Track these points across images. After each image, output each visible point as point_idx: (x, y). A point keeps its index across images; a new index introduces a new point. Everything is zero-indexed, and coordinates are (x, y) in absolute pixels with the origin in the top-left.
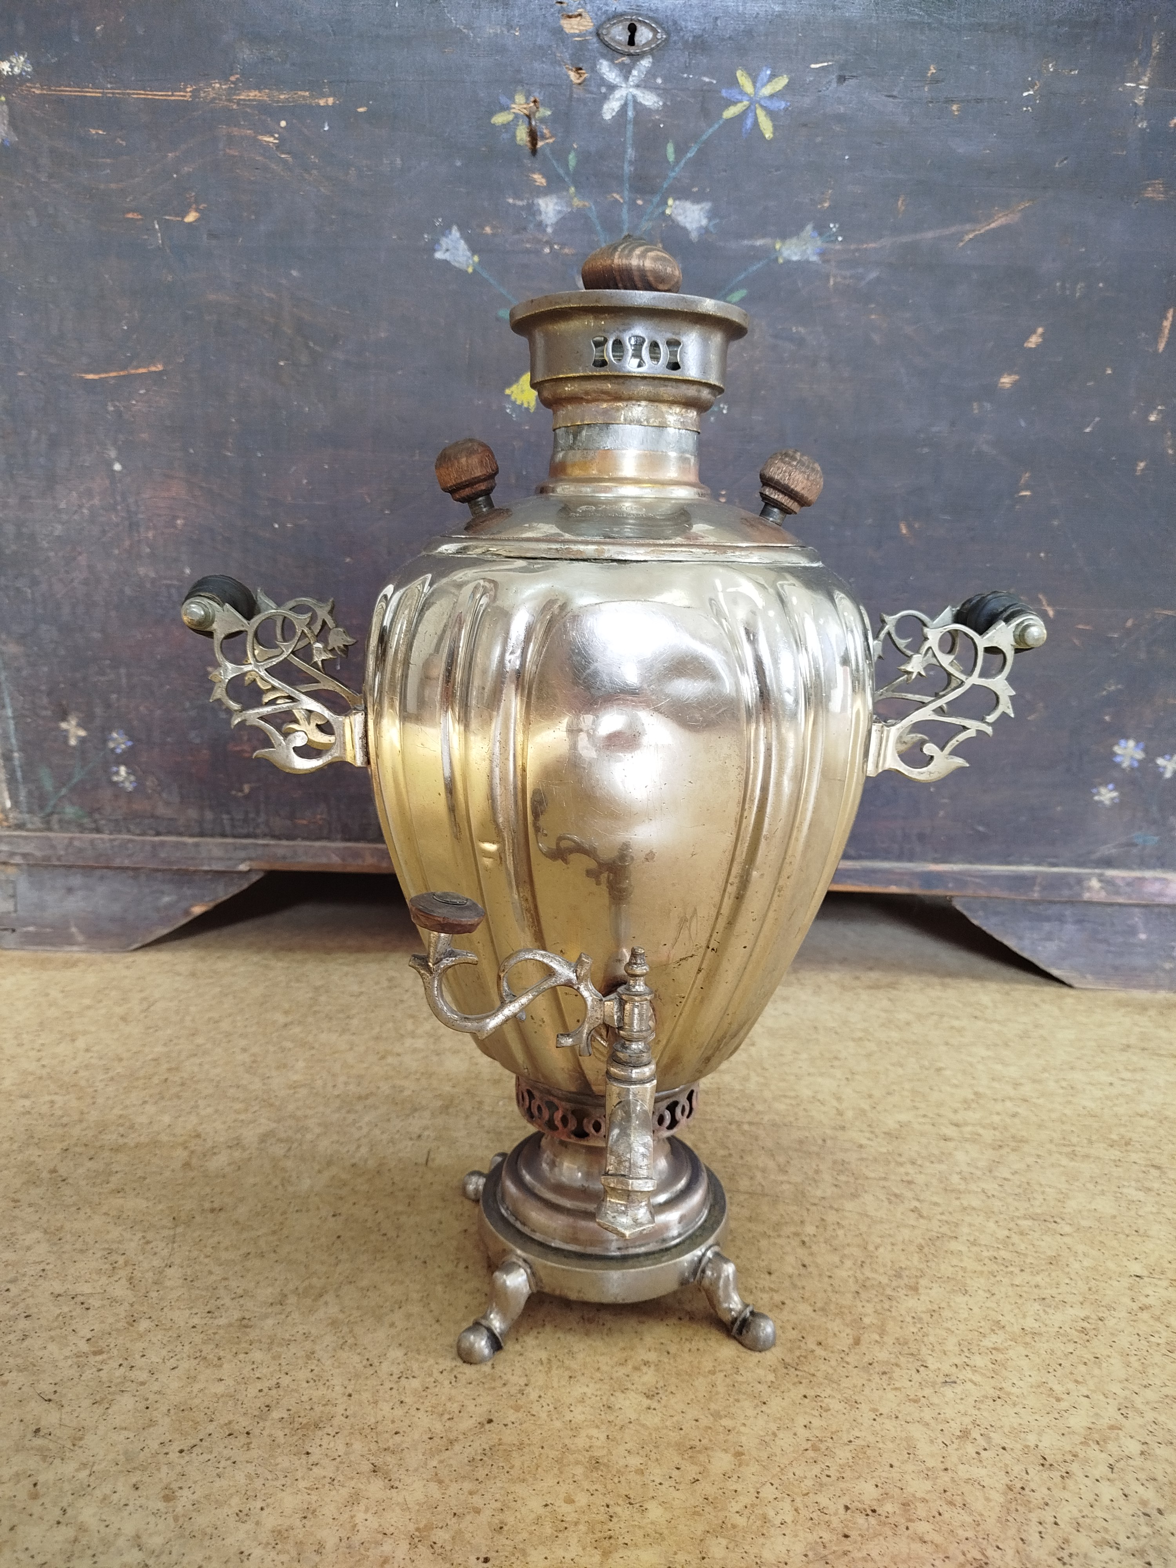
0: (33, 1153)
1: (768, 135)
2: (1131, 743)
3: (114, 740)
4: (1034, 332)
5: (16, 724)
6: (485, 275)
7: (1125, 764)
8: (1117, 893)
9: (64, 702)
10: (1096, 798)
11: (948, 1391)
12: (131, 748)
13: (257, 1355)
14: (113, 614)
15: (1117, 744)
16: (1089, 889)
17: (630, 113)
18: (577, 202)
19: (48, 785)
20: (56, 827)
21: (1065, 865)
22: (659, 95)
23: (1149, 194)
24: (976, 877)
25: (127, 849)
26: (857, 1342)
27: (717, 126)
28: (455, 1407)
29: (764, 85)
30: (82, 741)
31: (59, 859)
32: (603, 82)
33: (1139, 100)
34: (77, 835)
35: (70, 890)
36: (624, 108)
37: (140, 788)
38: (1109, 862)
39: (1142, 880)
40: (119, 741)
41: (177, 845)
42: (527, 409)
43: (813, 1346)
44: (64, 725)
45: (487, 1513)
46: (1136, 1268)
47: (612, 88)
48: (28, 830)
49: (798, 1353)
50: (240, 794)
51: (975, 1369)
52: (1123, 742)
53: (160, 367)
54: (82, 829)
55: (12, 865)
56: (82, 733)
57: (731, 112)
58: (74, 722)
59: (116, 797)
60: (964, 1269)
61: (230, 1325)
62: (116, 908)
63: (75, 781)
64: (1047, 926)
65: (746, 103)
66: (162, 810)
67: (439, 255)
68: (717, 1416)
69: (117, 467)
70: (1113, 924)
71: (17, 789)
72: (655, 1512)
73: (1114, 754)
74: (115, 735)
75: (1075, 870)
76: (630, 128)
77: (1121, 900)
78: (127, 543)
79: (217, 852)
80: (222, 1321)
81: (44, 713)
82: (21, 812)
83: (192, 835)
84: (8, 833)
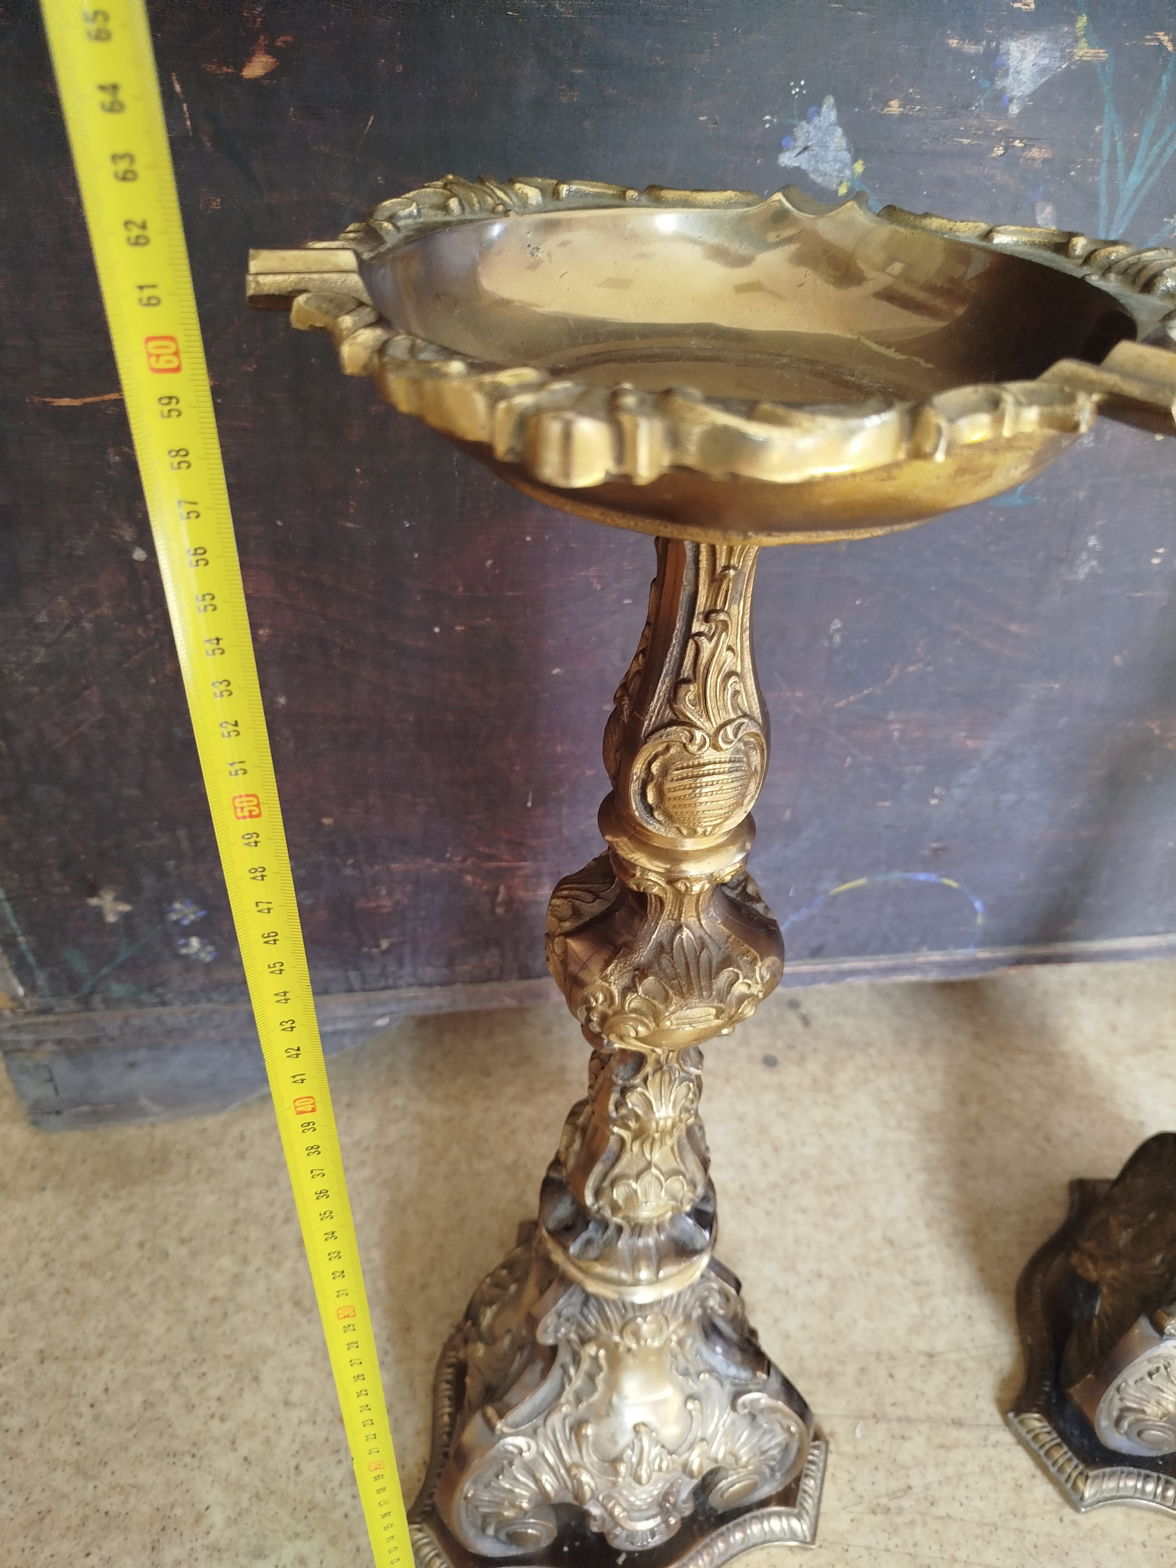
3: (176, 911)
5: (13, 906)
9: (90, 876)
12: (207, 917)
19: (81, 967)
20: (101, 1006)
30: (126, 916)
34: (133, 1012)
35: (132, 1065)
37: (223, 956)
40: (185, 912)
44: (94, 901)
48: (57, 1014)
50: (375, 951)
54: (140, 1004)
55: (40, 1052)
56: (125, 908)
58: (109, 897)
59: (191, 969)
63: (120, 959)
67: (787, 159)
69: (139, 554)
71: (32, 975)
74: (177, 906)
81: (58, 890)
82: (43, 996)
84: (27, 1020)
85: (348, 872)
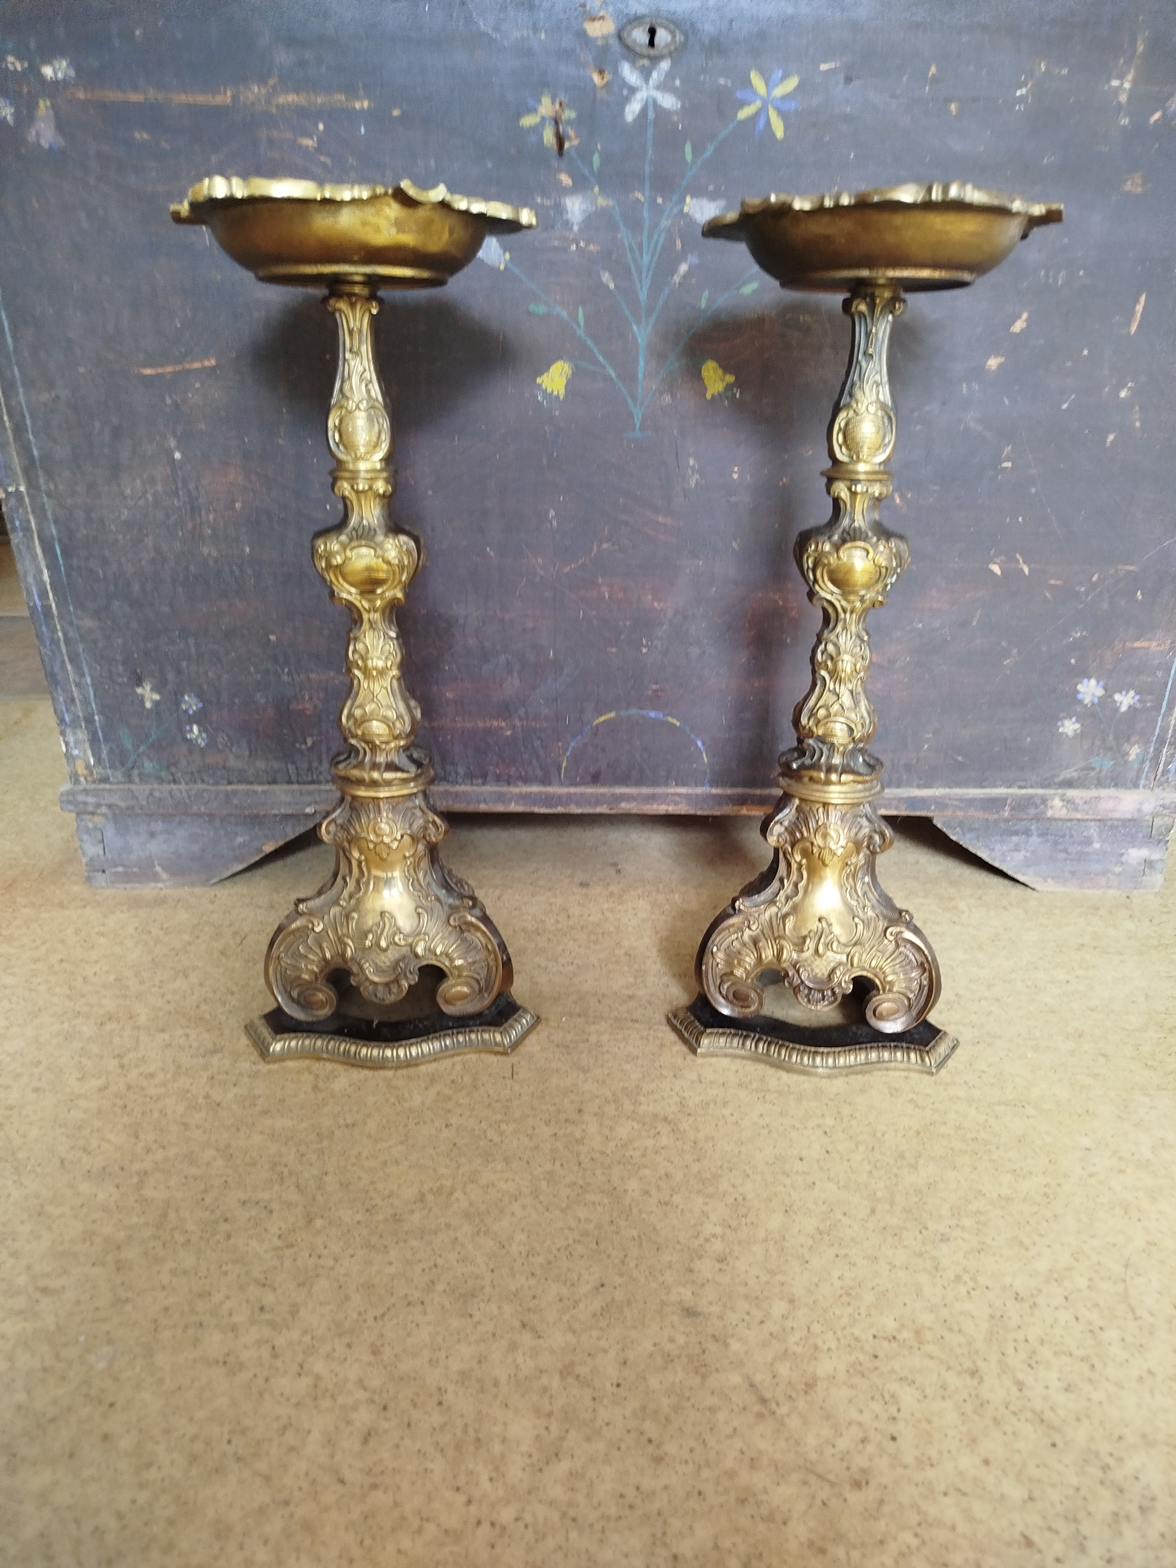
0: (183, 1082)
1: (780, 133)
2: (1093, 682)
3: (186, 702)
4: (1020, 317)
5: (95, 691)
6: (516, 271)
7: (1087, 701)
8: (1076, 810)
9: (139, 670)
10: (1061, 730)
11: (944, 1247)
12: (203, 708)
13: (414, 1243)
14: (180, 590)
15: (1081, 682)
16: (1052, 807)
17: (651, 115)
18: (601, 202)
19: (128, 744)
20: (137, 780)
21: (1032, 787)
22: (679, 97)
23: (1128, 186)
24: (955, 800)
25: (203, 797)
26: (873, 1211)
27: (731, 126)
28: (575, 1276)
29: (776, 85)
30: (156, 704)
31: (141, 808)
32: (624, 84)
33: (1123, 98)
34: (156, 786)
35: (153, 835)
36: (644, 111)
37: (212, 744)
38: (1069, 784)
39: (1098, 799)
40: (191, 703)
41: (247, 793)
42: (558, 397)
43: (839, 1216)
44: (139, 690)
45: (612, 1353)
46: (1086, 1142)
47: (633, 90)
48: (111, 783)
49: (829, 1223)
50: (303, 747)
51: (964, 1229)
52: (1086, 681)
53: (213, 362)
54: (161, 781)
55: (98, 815)
56: (156, 697)
57: (744, 114)
58: (148, 688)
59: (190, 752)
60: (953, 1149)
61: (386, 1220)
62: (196, 848)
63: (152, 739)
64: (1015, 839)
65: (758, 104)
66: (232, 762)
68: (772, 1273)
69: (177, 455)
70: (1071, 836)
71: (99, 748)
72: (735, 1346)
73: (1078, 692)
74: (186, 698)
75: (1040, 791)
76: (650, 131)
77: (1079, 816)
78: (190, 526)
79: (284, 798)
80: (380, 1217)
81: (120, 680)
82: (104, 767)
83: (261, 783)
84: (93, 786)
85: (285, 678)
